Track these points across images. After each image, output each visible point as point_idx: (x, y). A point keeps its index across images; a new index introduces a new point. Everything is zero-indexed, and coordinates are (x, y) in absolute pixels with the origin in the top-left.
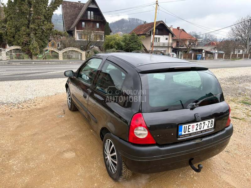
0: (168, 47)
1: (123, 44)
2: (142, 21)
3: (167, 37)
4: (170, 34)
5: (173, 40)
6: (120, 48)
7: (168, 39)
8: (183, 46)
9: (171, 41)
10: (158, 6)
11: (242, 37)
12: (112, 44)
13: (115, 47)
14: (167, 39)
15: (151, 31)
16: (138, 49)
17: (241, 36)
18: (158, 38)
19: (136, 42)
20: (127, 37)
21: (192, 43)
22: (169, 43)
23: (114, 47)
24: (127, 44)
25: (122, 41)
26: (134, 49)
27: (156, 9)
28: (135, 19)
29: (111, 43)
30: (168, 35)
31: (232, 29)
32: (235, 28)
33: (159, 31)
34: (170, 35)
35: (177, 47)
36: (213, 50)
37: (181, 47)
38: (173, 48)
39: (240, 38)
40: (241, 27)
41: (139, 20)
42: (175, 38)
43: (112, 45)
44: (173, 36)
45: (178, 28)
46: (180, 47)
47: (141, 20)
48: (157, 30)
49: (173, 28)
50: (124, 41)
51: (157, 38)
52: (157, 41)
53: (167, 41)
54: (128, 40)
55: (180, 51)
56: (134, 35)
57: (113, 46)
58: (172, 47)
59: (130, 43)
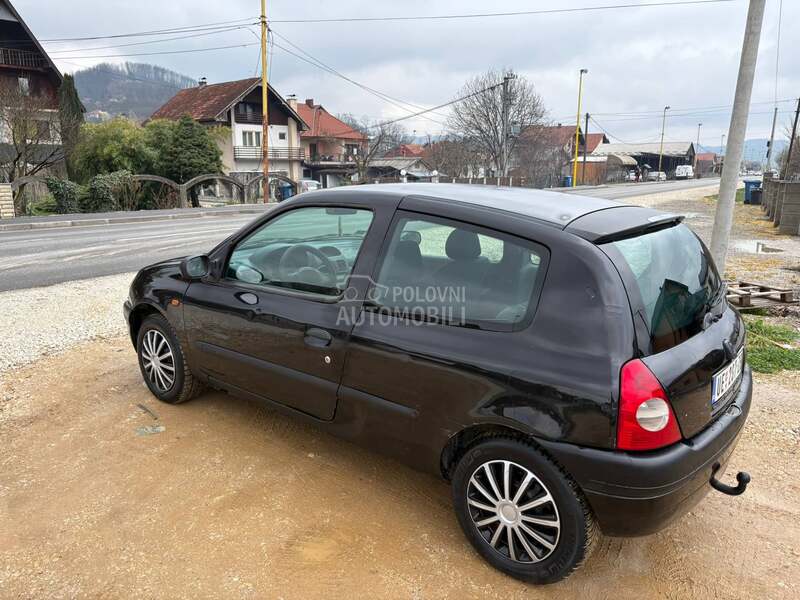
0: (290, 162)
1: (153, 153)
2: (177, 75)
3: (282, 129)
4: (290, 120)
5: (303, 139)
6: (143, 169)
7: (287, 136)
8: (330, 160)
9: (296, 144)
10: (269, 30)
11: (482, 131)
12: (109, 155)
13: (126, 164)
14: (282, 136)
15: (229, 112)
16: (210, 171)
17: (478, 128)
18: (254, 134)
19: (198, 146)
20: (165, 132)
21: (355, 150)
22: (290, 149)
23: (120, 163)
24: (171, 154)
25: (147, 144)
26: (196, 169)
27: (263, 42)
28: (149, 67)
29: (106, 151)
30: (284, 123)
31: (456, 110)
32: (461, 105)
33: (254, 110)
34: (293, 126)
35: (314, 160)
36: (413, 168)
37: (325, 160)
38: (306, 166)
39: (476, 133)
40: (478, 104)
41: (163, 71)
42: (307, 134)
43: (111, 159)
44: (300, 128)
45: (309, 103)
46: (322, 163)
47: (172, 73)
48: (248, 107)
49: (298, 102)
50: (156, 146)
51: (250, 133)
52: (251, 143)
53: (283, 144)
54: (171, 142)
55: (329, 173)
56: (192, 125)
57: (117, 160)
58: (302, 163)
59: (181, 152)
